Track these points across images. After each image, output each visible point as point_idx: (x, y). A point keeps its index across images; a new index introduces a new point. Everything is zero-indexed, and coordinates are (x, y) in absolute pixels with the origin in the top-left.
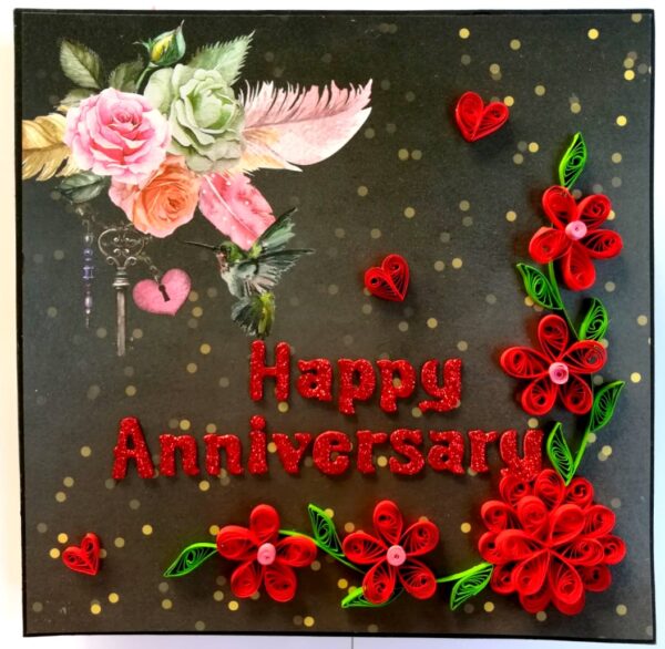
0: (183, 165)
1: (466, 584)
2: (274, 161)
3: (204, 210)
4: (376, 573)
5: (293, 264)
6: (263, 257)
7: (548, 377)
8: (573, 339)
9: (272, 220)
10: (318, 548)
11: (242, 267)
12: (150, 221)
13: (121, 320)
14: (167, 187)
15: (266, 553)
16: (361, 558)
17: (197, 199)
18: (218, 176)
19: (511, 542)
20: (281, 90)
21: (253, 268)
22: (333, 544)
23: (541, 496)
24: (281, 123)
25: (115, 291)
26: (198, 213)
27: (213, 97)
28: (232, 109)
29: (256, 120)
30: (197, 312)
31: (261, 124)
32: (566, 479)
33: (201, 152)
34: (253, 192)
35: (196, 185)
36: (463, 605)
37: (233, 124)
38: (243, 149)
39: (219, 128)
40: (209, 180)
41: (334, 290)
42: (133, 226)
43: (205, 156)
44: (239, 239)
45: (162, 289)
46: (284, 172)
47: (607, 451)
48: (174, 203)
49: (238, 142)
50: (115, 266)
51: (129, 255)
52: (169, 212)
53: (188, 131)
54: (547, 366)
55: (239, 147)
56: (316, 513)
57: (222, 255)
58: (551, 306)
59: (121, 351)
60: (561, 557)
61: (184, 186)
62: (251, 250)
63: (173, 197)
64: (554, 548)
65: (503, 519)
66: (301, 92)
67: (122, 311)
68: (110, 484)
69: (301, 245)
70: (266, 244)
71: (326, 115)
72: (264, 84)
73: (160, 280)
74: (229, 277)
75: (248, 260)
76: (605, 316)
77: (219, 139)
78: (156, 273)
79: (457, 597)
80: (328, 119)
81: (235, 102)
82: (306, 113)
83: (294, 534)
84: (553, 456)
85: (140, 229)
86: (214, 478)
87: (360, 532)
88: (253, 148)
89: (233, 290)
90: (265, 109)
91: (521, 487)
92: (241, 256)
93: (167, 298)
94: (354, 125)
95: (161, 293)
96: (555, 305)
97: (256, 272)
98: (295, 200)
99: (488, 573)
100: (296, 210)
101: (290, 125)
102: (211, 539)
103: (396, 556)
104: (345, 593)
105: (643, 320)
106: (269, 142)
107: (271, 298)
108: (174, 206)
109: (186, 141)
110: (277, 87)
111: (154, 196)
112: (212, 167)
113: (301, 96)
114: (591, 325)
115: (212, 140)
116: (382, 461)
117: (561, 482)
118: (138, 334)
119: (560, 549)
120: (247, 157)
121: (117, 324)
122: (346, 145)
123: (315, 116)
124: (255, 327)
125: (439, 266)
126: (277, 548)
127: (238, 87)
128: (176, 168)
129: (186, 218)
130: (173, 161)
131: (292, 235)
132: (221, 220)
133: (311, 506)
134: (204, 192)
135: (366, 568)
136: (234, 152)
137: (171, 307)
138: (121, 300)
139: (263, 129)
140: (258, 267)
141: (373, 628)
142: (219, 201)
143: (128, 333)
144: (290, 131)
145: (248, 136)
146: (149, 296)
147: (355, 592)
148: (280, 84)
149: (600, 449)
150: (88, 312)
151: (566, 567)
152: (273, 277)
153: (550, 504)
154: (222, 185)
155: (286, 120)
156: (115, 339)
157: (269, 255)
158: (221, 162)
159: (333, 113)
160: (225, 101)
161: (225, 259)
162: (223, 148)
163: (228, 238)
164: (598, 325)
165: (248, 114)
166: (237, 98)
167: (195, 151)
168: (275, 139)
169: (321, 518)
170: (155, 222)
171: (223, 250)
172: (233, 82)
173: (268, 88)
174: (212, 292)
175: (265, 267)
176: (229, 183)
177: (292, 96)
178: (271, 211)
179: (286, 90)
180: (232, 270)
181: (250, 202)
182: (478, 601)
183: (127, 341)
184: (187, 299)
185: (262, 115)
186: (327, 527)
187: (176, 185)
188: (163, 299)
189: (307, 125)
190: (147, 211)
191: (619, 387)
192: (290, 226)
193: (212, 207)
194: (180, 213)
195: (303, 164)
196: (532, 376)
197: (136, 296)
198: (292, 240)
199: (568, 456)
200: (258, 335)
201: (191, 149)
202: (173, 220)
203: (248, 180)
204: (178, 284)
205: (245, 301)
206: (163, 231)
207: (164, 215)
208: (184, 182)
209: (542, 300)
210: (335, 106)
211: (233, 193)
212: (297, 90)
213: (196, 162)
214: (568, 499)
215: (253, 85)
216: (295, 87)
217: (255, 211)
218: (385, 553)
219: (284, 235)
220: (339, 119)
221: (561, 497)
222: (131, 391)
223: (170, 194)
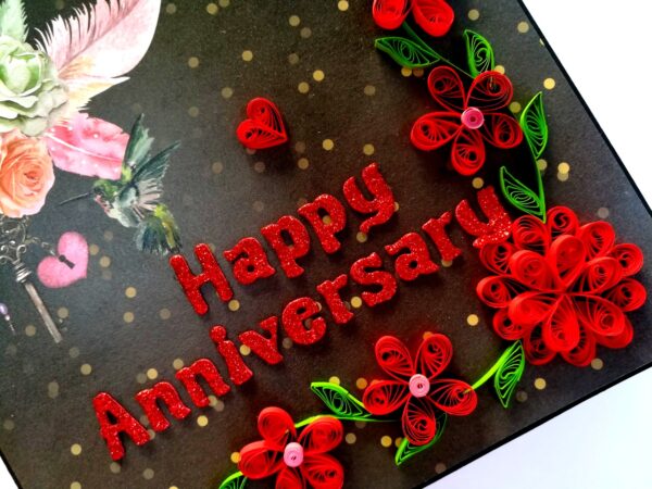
0: (20, 136)
1: (504, 374)
2: (100, 84)
3: (61, 165)
4: (410, 414)
5: (166, 166)
6: (137, 175)
7: (466, 131)
8: (468, 81)
9: (126, 137)
10: (342, 421)
11: (122, 197)
12: (18, 204)
13: (41, 309)
14: (17, 165)
15: (293, 452)
16: (387, 409)
17: (50, 159)
18: (56, 127)
19: (523, 305)
20: (71, 19)
21: (132, 191)
22: (354, 409)
23: (527, 246)
24: (87, 47)
25: (22, 285)
26: (57, 171)
27: (14, 59)
28: (37, 61)
29: (64, 57)
30: (105, 262)
31: (70, 59)
32: (541, 217)
33: (31, 115)
34: (96, 124)
35: (42, 147)
36: (514, 395)
37: (46, 74)
38: (66, 90)
39: (35, 85)
40: (51, 135)
41: (218, 167)
42: (6, 217)
43: (37, 117)
44: (106, 173)
45: (63, 259)
46: (114, 89)
47: (564, 169)
48: (31, 175)
49: (58, 87)
50: (9, 262)
51: (16, 245)
52: (30, 186)
53: (9, 103)
54: (458, 121)
55: (62, 90)
56: (320, 388)
57: (99, 197)
58: (428, 63)
59: (57, 337)
60: (582, 294)
61: (32, 154)
62: (122, 176)
63: (28, 170)
64: (568, 290)
65: (503, 290)
66: (89, 10)
67: (38, 301)
68: (115, 468)
69: (165, 145)
70: (132, 163)
71: (124, 17)
72: (53, 22)
73: (56, 252)
74: (115, 213)
75: (124, 187)
76: (485, 42)
77: (40, 95)
78: (49, 248)
79: (503, 392)
80: (127, 18)
81: (36, 53)
82: (104, 25)
83: (311, 420)
84: (514, 201)
85: (14, 216)
86: (207, 410)
87: (375, 382)
88: (75, 84)
89: (126, 223)
90: (67, 43)
91: (502, 250)
92: (115, 187)
93: (71, 265)
94: (152, 10)
95: (64, 264)
96: (431, 59)
97: (138, 194)
98: (137, 107)
99: (520, 351)
100: (143, 115)
101: (97, 44)
102: (234, 468)
103: (420, 386)
104: (393, 449)
105: (523, 27)
106: (85, 70)
107: (164, 210)
108: (32, 178)
109: (12, 113)
110: (66, 18)
111: (10, 177)
112: (48, 123)
113: (92, 13)
114: (476, 58)
115: (34, 99)
116: (356, 302)
117: (537, 222)
118: (63, 313)
119: (575, 287)
120: (74, 96)
121: (40, 316)
122: (158, 28)
123: (114, 23)
124: (165, 245)
125: (303, 87)
126: (301, 444)
127: (32, 39)
128: (17, 143)
129: (49, 182)
130: (9, 139)
131: (152, 140)
132: (81, 165)
133: (315, 385)
134: (53, 149)
135: (397, 414)
136: (60, 97)
137: (80, 271)
138: (31, 290)
139: (74, 62)
140: (136, 188)
141: (440, 468)
142: (70, 150)
143: (54, 316)
144: (100, 49)
145: (64, 76)
146: (55, 273)
147: (403, 444)
148: (67, 14)
149: (556, 171)
150: (8, 318)
151: (592, 301)
152: (155, 189)
153: (538, 248)
154: (65, 133)
155: (91, 43)
156: (45, 328)
157: (141, 171)
158: (53, 114)
159: (129, 10)
160: (27, 58)
161: (104, 198)
162: (48, 100)
163: (96, 178)
164: (483, 54)
165: (53, 57)
166: (36, 48)
167: (26, 118)
168: (89, 65)
169: (328, 391)
170: (23, 202)
171: (98, 191)
172: (25, 37)
173: (58, 23)
174: (108, 236)
175: (143, 185)
176: (70, 128)
177: (84, 17)
178: (121, 130)
179: (75, 16)
180: (115, 204)
181: (98, 133)
182: (525, 383)
183: (58, 326)
184: (90, 256)
185: (66, 50)
186: (339, 396)
187: (25, 158)
188: (67, 268)
189: (110, 35)
190: (10, 196)
191: (537, 101)
192: (145, 133)
193: (67, 158)
194: (41, 181)
195: (126, 71)
196: (450, 137)
197: (42, 278)
198: (154, 145)
199: (530, 194)
200: (172, 251)
201: (20, 118)
202: (38, 191)
203: (86, 115)
204: (74, 246)
205: (142, 228)
206: (34, 206)
207: (27, 190)
208: (30, 150)
209: (416, 62)
210: (127, 4)
211: (79, 134)
212: (86, 10)
213: (31, 127)
214: (555, 234)
215: (44, 29)
216: (82, 9)
217: (107, 139)
218: (408, 390)
219: (145, 144)
220: (136, 13)
221: (546, 236)
222: (86, 369)
223: (24, 168)
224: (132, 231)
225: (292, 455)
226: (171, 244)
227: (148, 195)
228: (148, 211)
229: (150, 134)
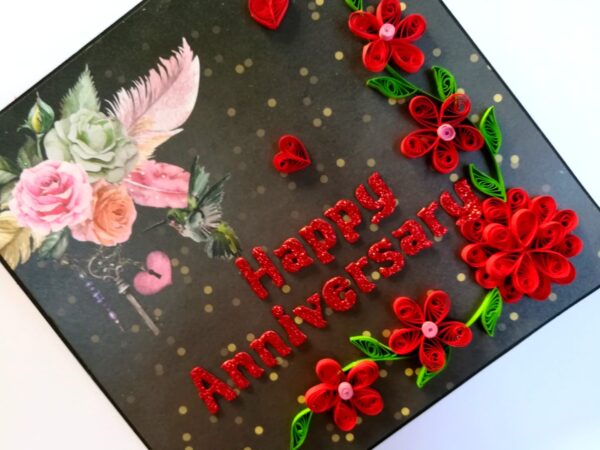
0: (105, 184)
1: (488, 313)
2: (161, 137)
3: (140, 202)
4: (425, 350)
5: (222, 193)
6: (200, 203)
7: (441, 141)
8: (439, 104)
9: (188, 175)
10: (377, 362)
11: (191, 220)
12: (112, 235)
13: (141, 312)
14: (107, 206)
15: (345, 389)
16: (407, 349)
17: (130, 198)
18: (133, 174)
19: (497, 264)
20: (132, 89)
21: (199, 215)
22: (383, 352)
23: (494, 221)
24: (147, 110)
25: (123, 297)
26: (138, 207)
27: (93, 126)
28: (110, 125)
29: (130, 120)
30: (185, 270)
31: (135, 120)
32: (502, 198)
33: (111, 167)
34: (163, 167)
35: (123, 191)
36: (496, 327)
37: (118, 133)
38: (136, 144)
39: (111, 143)
40: (129, 180)
41: (261, 190)
42: (104, 247)
43: (116, 168)
44: (177, 204)
45: (152, 272)
46: (173, 139)
47: (515, 160)
48: (118, 212)
49: (129, 143)
50: (112, 280)
51: (115, 267)
52: (118, 220)
53: (93, 160)
54: (435, 134)
55: (132, 145)
56: (358, 341)
57: (173, 222)
58: (408, 94)
59: (156, 331)
60: (538, 250)
61: (118, 196)
62: (189, 205)
63: (115, 208)
64: (527, 249)
65: (481, 253)
66: (145, 80)
67: (137, 306)
68: (213, 420)
69: (219, 177)
70: (195, 194)
71: (172, 83)
72: (118, 94)
73: (146, 268)
74: (187, 232)
75: (192, 213)
76: (448, 73)
77: (117, 150)
78: (140, 265)
79: (488, 326)
80: (175, 84)
81: (109, 119)
82: (158, 91)
83: (354, 365)
84: (482, 189)
85: (110, 245)
86: (276, 368)
87: (396, 331)
88: (142, 139)
89: (197, 239)
90: (130, 109)
91: (477, 224)
92: (185, 213)
93: (159, 276)
94: (194, 75)
95: (153, 276)
96: (411, 91)
97: (203, 216)
98: (192, 152)
99: (497, 296)
100: (198, 157)
101: (155, 106)
102: (302, 407)
103: (430, 330)
104: (414, 377)
105: (474, 58)
106: (148, 127)
107: (226, 226)
108: (119, 214)
109: (97, 167)
110: (127, 89)
111: (102, 216)
112: (126, 171)
113: (148, 83)
114: (444, 87)
115: (112, 154)
116: (376, 276)
117: (500, 202)
118: (158, 313)
119: (533, 246)
120: (142, 148)
121: (141, 316)
122: (200, 89)
123: (165, 88)
124: (230, 252)
125: (317, 122)
126: (350, 382)
127: (104, 108)
128: (104, 189)
129: (132, 216)
130: (99, 186)
131: (208, 175)
132: (155, 199)
133: (352, 339)
134: (132, 190)
135: (416, 351)
136: (132, 150)
137: (166, 279)
138: (132, 299)
139: (139, 122)
140: (201, 212)
141: (449, 386)
142: (145, 189)
143: (152, 317)
144: (157, 110)
145: (133, 134)
146: (148, 284)
147: (422, 372)
148: (128, 86)
149: (510, 162)
150: (117, 322)
151: (545, 254)
152: (216, 211)
153: (504, 221)
154: (139, 178)
155: (150, 105)
156: (146, 327)
157: (203, 199)
158: (129, 164)
159: (175, 78)
160: (102, 123)
161: (177, 223)
162: (123, 153)
163: (169, 208)
164: (448, 83)
165: (122, 120)
166: (107, 115)
167: (107, 169)
168: (151, 122)
169: (363, 342)
170: (115, 233)
171: (171, 218)
172: (98, 108)
173: (122, 94)
174: (185, 251)
175: (206, 209)
176: (143, 173)
177: (141, 87)
178: (182, 170)
179: (134, 86)
180: (186, 226)
181: (165, 174)
182: (504, 318)
183: (155, 322)
184: (173, 268)
185: (131, 113)
186: (373, 344)
187: (111, 200)
188: (156, 279)
189: (164, 98)
190: (104, 230)
191: (491, 113)
192: (202, 170)
193: (143, 196)
194: (127, 215)
195: (180, 124)
196: (431, 148)
197: (138, 289)
199: (493, 182)
200: (235, 256)
201: (104, 171)
202: (125, 224)
203: (153, 162)
204: (160, 262)
205: (210, 241)
206: (124, 235)
207: (117, 224)
208: (114, 194)
209: (399, 94)
210: (173, 72)
211: (150, 177)
212: (142, 81)
213: (113, 176)
214: (514, 209)
215: (112, 100)
216: (139, 80)
217: (173, 178)
218: (421, 333)
219: (203, 179)
220: (182, 78)
221: (508, 211)
222: (181, 351)
223: (112, 208)
224: (203, 244)
225: (345, 391)
226: (234, 250)
227: (212, 216)
228: (212, 228)
229: (206, 171)
